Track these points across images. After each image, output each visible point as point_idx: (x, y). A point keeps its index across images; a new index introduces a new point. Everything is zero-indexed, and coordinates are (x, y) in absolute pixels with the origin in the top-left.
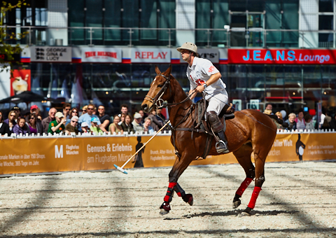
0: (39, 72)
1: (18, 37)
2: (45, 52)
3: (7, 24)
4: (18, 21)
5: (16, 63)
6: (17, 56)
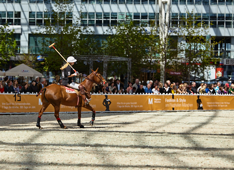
0: (227, 69)
1: (219, 55)
2: (230, 61)
3: (214, 50)
4: (219, 49)
5: (218, 65)
6: (218, 63)
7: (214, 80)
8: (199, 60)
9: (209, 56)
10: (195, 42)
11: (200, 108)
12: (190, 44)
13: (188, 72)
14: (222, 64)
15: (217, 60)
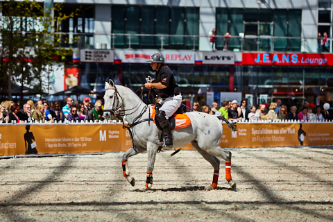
0: (87, 70)
1: (71, 42)
2: (92, 54)
3: (62, 31)
4: (71, 29)
5: (69, 62)
6: (69, 57)
7: (62, 93)
8: (31, 52)
9: (51, 43)
10: (22, 15)
11: (31, 152)
12: (11, 19)
13: (8, 78)
14: (78, 59)
15: (67, 51)
